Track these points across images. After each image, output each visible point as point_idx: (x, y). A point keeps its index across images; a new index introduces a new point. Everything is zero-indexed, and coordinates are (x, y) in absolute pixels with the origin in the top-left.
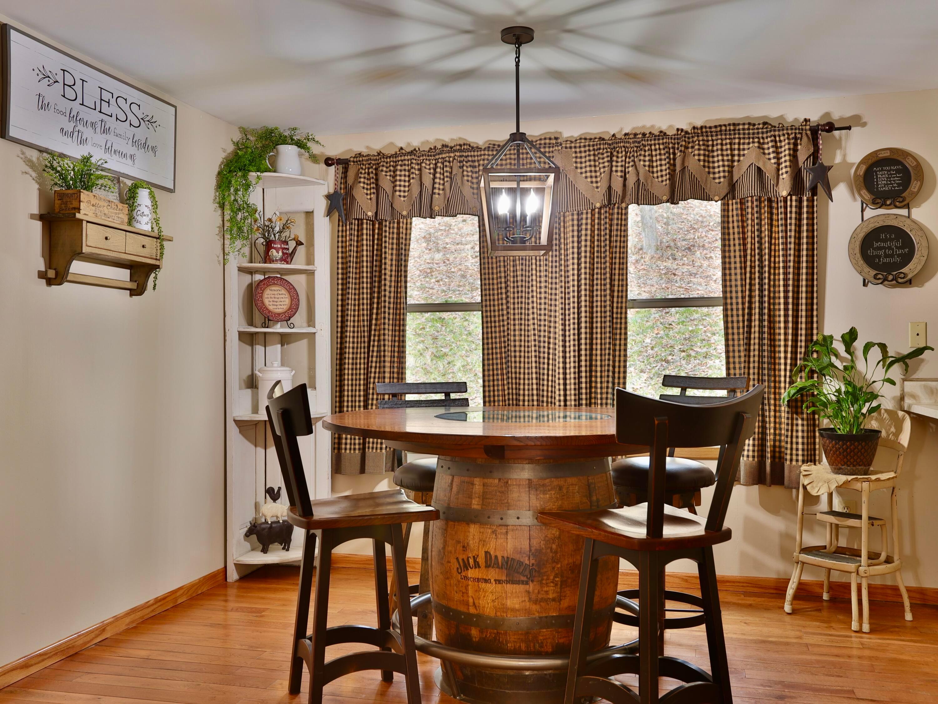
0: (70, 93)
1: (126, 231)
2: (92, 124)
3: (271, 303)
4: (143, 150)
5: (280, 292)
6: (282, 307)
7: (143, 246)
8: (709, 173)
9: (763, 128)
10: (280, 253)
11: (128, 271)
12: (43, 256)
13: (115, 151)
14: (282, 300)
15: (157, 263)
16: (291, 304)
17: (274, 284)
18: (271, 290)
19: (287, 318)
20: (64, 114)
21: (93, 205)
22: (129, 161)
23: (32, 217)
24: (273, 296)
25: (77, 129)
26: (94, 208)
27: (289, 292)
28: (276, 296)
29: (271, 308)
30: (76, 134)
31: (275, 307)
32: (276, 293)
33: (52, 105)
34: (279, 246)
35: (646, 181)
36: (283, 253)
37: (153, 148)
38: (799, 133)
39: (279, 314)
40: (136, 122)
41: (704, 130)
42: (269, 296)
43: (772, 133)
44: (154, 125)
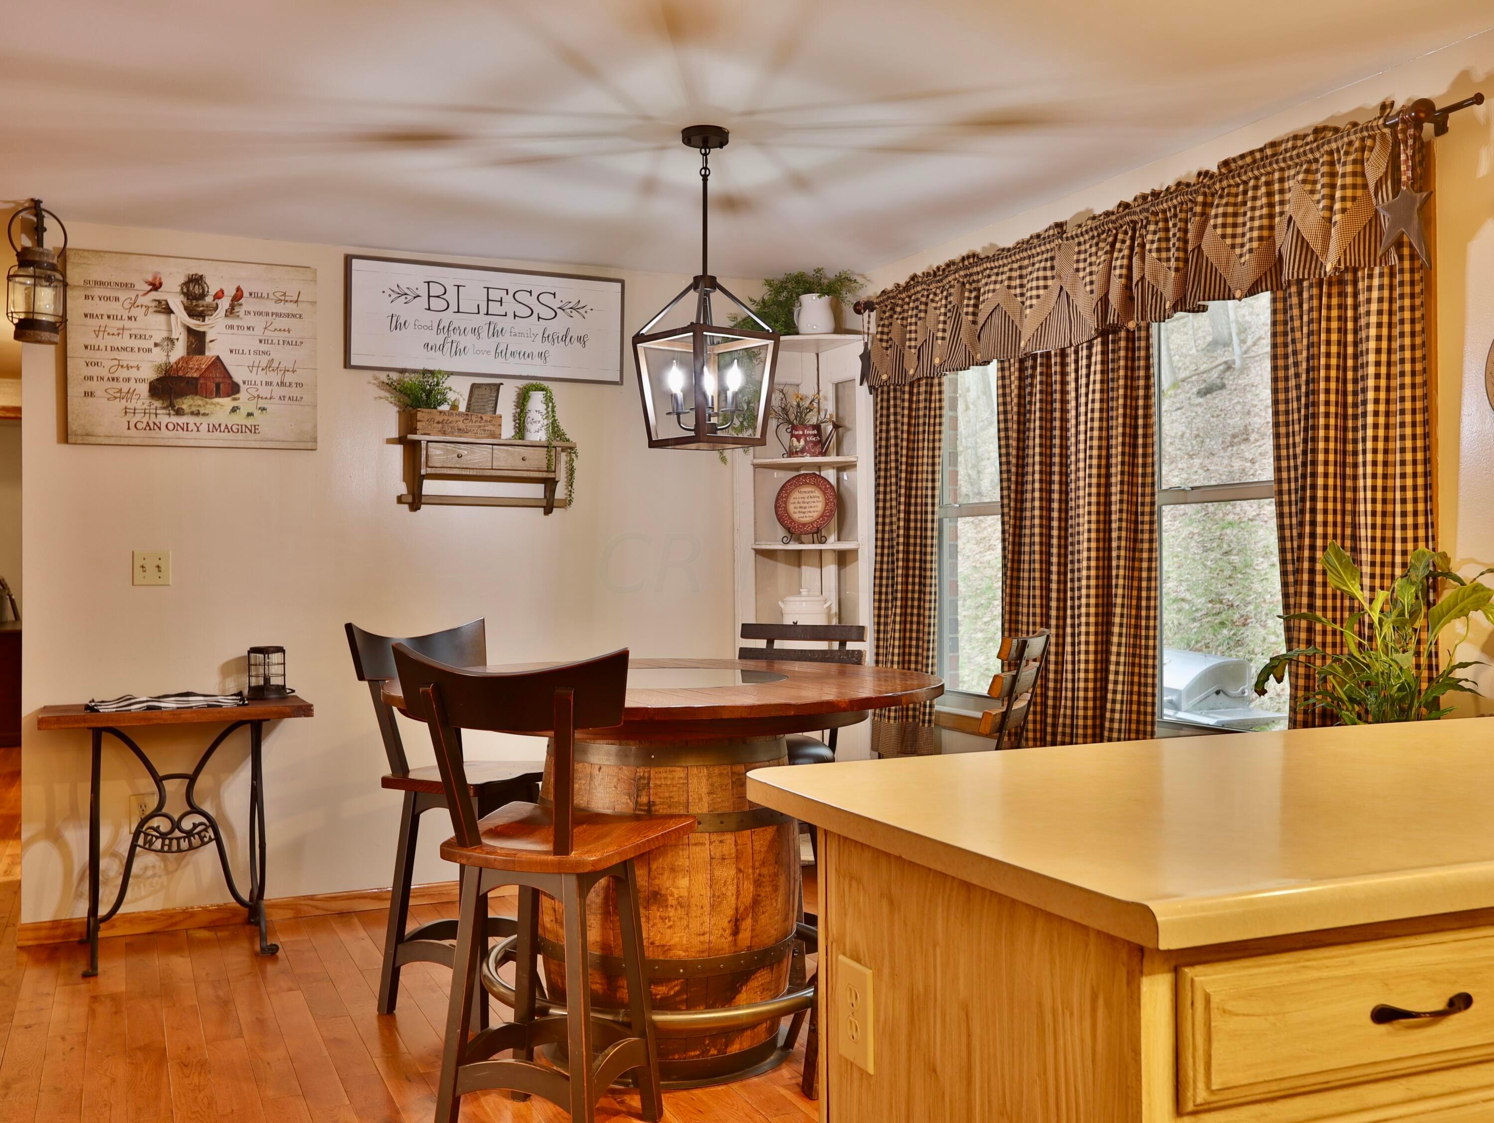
0: (437, 304)
1: (493, 445)
2: (474, 330)
3: (797, 510)
4: (562, 343)
5: (812, 495)
6: (811, 514)
7: (523, 459)
8: (1233, 246)
9: (1315, 141)
10: (802, 442)
11: (543, 486)
12: (404, 480)
13: (512, 354)
14: (813, 505)
15: (551, 475)
16: (825, 510)
17: (806, 483)
18: (801, 492)
19: (815, 530)
20: (430, 328)
21: (438, 423)
22: (537, 360)
23: (390, 441)
24: (801, 500)
25: (450, 340)
26: (440, 425)
27: (825, 494)
28: (806, 500)
29: (796, 516)
30: (447, 346)
31: (802, 515)
32: (806, 495)
33: (411, 322)
34: (801, 433)
35: (1157, 281)
36: (806, 441)
37: (579, 339)
38: (1370, 136)
39: (804, 525)
40: (548, 313)
41: (1233, 166)
42: (796, 501)
43: (1326, 148)
44: (582, 311)
